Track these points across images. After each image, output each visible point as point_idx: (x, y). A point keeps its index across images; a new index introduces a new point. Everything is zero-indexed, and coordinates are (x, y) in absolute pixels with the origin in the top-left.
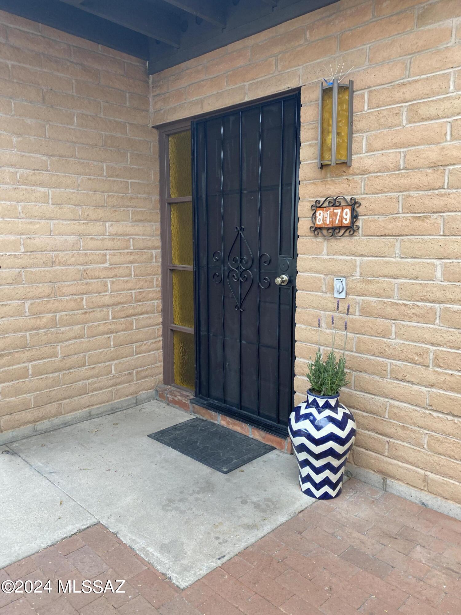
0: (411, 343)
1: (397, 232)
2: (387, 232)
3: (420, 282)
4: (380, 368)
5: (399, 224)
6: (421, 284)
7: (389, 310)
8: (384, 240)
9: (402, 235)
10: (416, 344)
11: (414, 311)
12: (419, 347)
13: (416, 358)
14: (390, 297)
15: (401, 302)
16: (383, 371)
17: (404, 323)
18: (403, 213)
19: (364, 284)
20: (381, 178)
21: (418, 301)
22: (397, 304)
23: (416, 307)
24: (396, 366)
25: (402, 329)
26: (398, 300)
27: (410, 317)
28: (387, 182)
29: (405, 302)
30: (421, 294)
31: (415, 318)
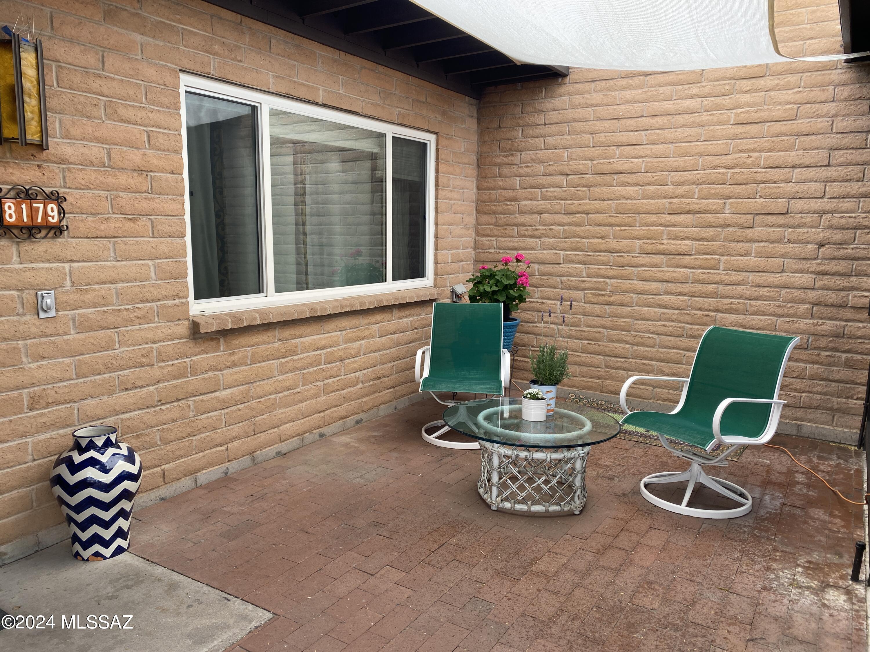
0: (135, 348)
1: (111, 234)
2: (99, 233)
3: (138, 284)
4: (107, 386)
5: (112, 225)
6: (139, 286)
7: (112, 318)
8: (96, 242)
9: (115, 237)
10: (140, 347)
11: (135, 314)
12: (144, 348)
13: (144, 360)
14: (110, 305)
15: (122, 307)
16: (111, 388)
17: (127, 329)
18: (114, 213)
19: (79, 295)
20: (85, 172)
21: (138, 303)
22: (119, 310)
23: (137, 310)
24: (124, 376)
25: (126, 335)
26: (119, 305)
27: (133, 321)
28: (92, 178)
29: (127, 307)
30: (141, 296)
31: (137, 321)
